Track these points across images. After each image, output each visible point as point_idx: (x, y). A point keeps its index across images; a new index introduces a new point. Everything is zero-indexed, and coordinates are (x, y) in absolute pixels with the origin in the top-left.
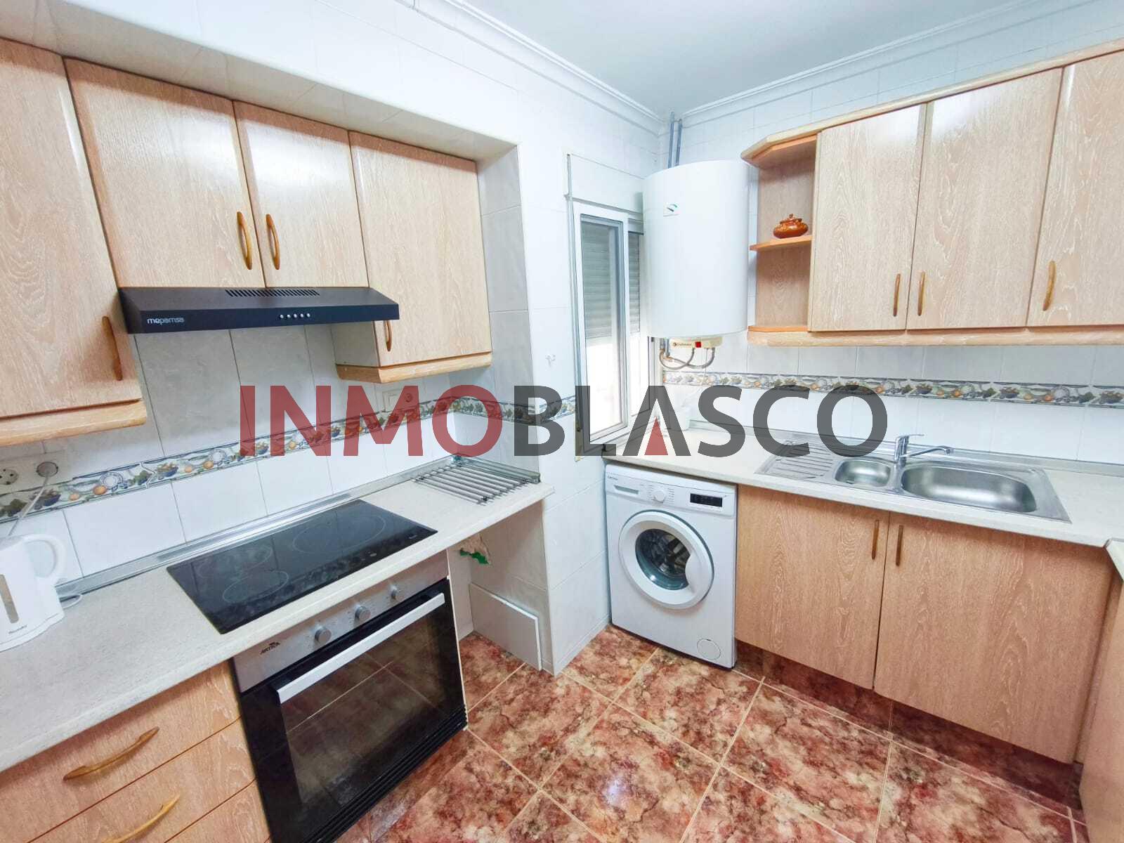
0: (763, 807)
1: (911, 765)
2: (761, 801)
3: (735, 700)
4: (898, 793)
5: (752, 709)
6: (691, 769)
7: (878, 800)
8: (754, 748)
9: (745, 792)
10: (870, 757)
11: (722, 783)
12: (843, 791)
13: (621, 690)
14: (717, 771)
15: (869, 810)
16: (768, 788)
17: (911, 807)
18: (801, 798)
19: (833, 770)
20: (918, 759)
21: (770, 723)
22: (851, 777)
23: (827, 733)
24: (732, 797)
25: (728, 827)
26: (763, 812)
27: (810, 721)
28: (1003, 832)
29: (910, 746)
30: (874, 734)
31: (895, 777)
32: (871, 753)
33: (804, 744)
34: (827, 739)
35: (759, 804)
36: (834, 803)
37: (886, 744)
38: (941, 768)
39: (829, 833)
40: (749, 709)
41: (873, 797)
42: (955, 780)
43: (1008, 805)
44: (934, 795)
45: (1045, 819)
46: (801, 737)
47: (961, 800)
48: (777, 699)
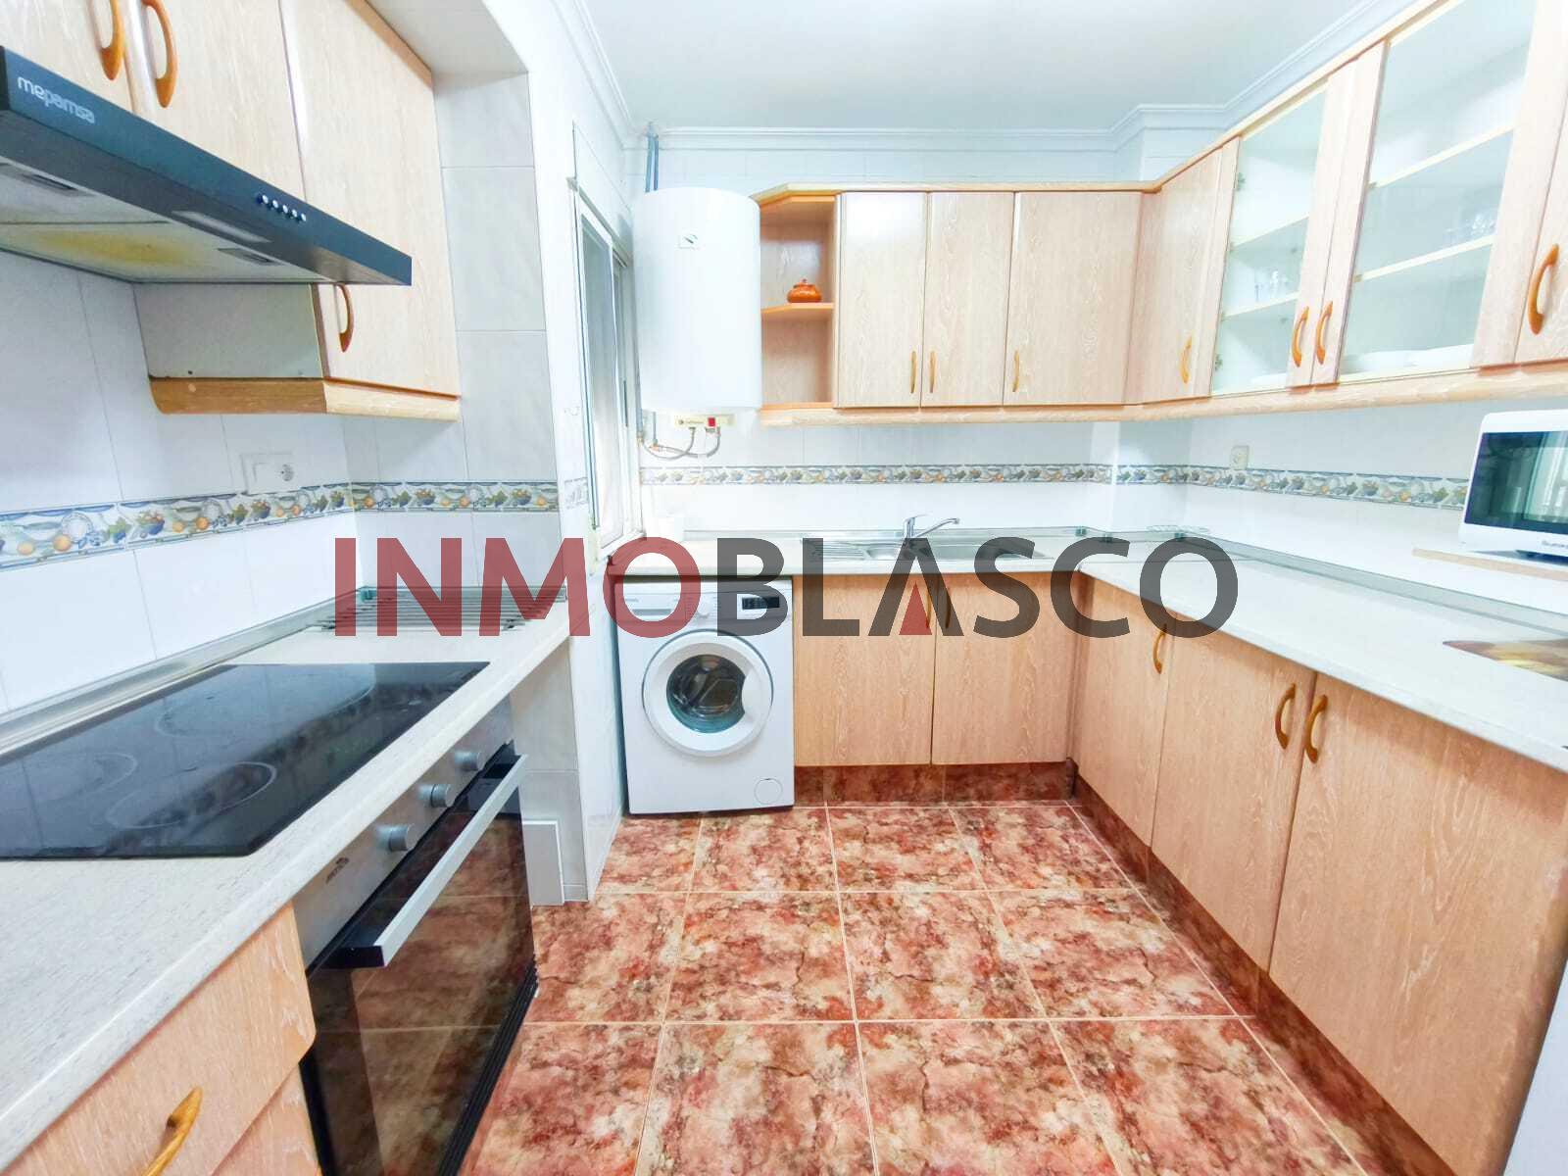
0: (895, 905)
1: (971, 818)
2: (890, 901)
3: (813, 833)
4: (975, 842)
5: (833, 833)
6: (814, 911)
7: (967, 853)
8: (857, 863)
9: (873, 901)
10: (942, 826)
11: (849, 905)
12: (942, 860)
13: (689, 877)
14: (839, 899)
15: (965, 863)
16: (888, 888)
17: (989, 846)
18: (917, 881)
19: (924, 848)
20: (973, 812)
21: (855, 837)
22: (940, 847)
23: (903, 824)
24: (865, 912)
25: (879, 936)
26: (897, 909)
27: (884, 821)
28: (1045, 834)
29: (962, 806)
30: (935, 809)
31: (967, 831)
32: (941, 823)
33: (892, 840)
34: (906, 828)
35: (890, 904)
36: (941, 871)
37: (946, 811)
38: (988, 811)
39: (951, 894)
40: (831, 834)
41: (962, 853)
42: (1001, 814)
43: (1037, 815)
44: (996, 831)
45: (1059, 813)
46: (887, 837)
47: (1013, 826)
48: (848, 815)
